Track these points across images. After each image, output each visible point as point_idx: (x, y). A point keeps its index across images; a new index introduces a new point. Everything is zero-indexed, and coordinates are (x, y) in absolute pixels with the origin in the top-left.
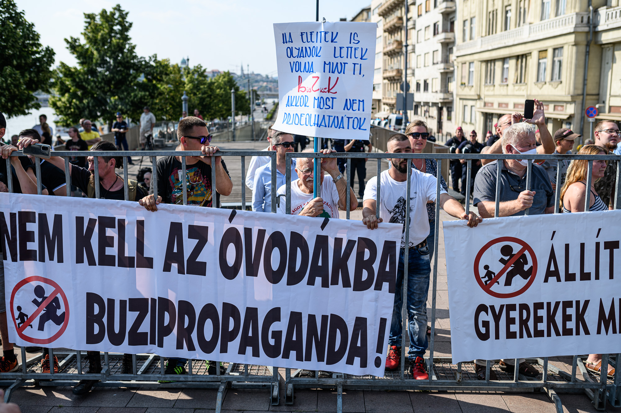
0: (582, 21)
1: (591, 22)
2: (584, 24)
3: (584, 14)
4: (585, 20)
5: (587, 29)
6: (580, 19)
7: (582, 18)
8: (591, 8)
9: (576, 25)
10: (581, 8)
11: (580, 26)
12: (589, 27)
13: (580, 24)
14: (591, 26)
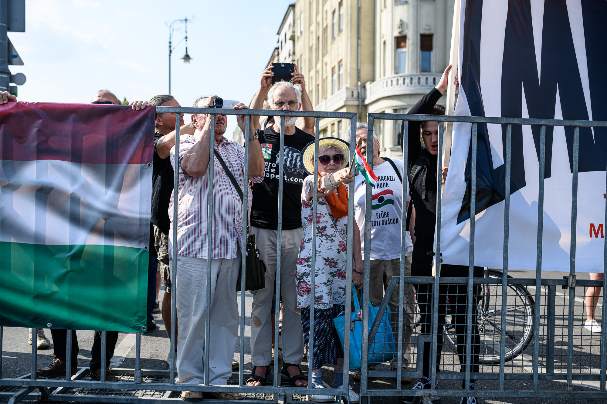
0: (352, 96)
1: (360, 97)
2: (354, 98)
3: (354, 89)
4: (355, 94)
5: (356, 103)
6: (350, 94)
7: (352, 92)
8: (359, 83)
9: (347, 98)
10: (351, 83)
11: (350, 99)
12: (358, 101)
13: (350, 98)
14: (360, 100)
